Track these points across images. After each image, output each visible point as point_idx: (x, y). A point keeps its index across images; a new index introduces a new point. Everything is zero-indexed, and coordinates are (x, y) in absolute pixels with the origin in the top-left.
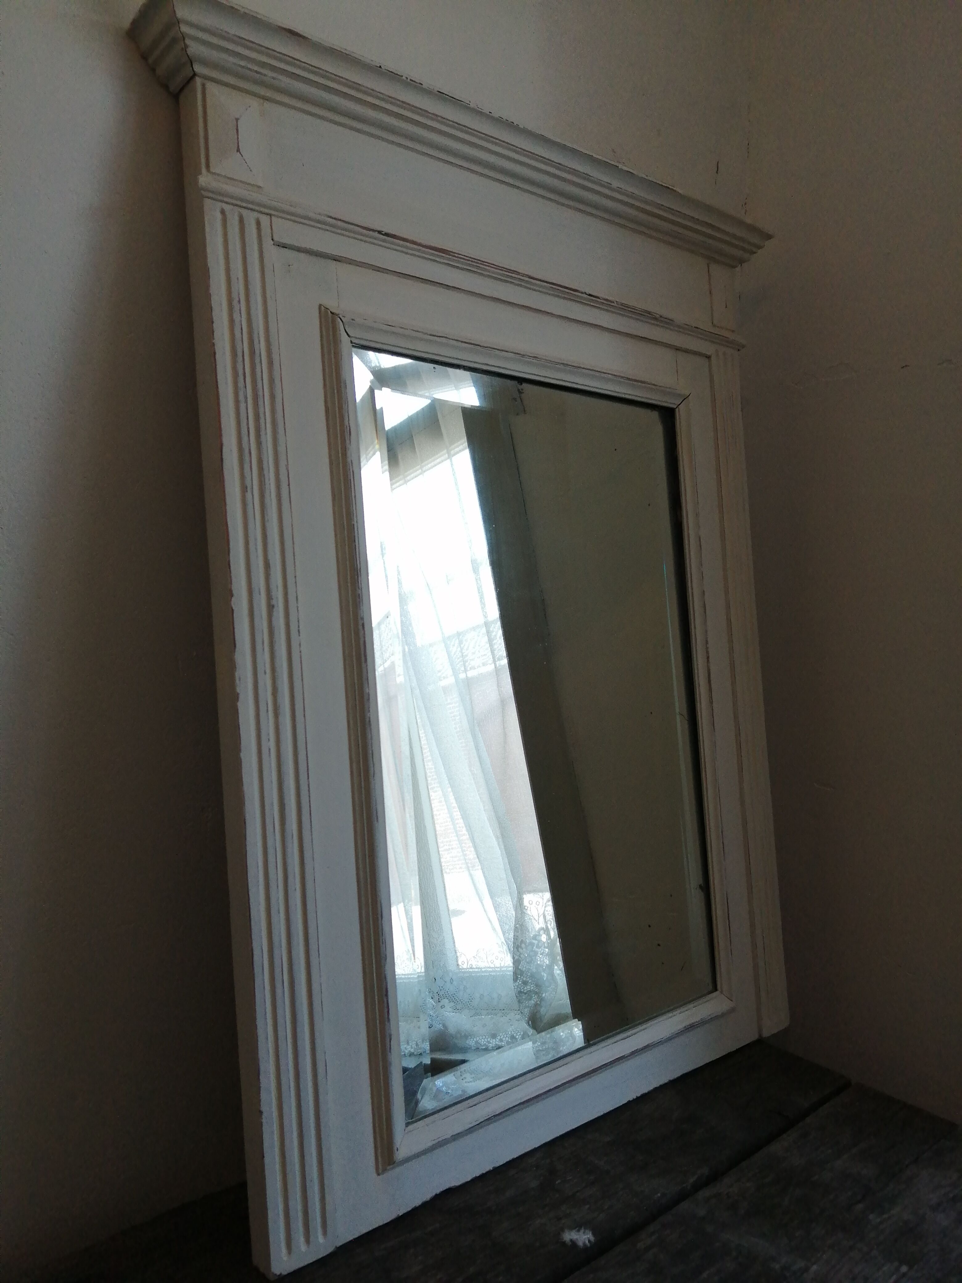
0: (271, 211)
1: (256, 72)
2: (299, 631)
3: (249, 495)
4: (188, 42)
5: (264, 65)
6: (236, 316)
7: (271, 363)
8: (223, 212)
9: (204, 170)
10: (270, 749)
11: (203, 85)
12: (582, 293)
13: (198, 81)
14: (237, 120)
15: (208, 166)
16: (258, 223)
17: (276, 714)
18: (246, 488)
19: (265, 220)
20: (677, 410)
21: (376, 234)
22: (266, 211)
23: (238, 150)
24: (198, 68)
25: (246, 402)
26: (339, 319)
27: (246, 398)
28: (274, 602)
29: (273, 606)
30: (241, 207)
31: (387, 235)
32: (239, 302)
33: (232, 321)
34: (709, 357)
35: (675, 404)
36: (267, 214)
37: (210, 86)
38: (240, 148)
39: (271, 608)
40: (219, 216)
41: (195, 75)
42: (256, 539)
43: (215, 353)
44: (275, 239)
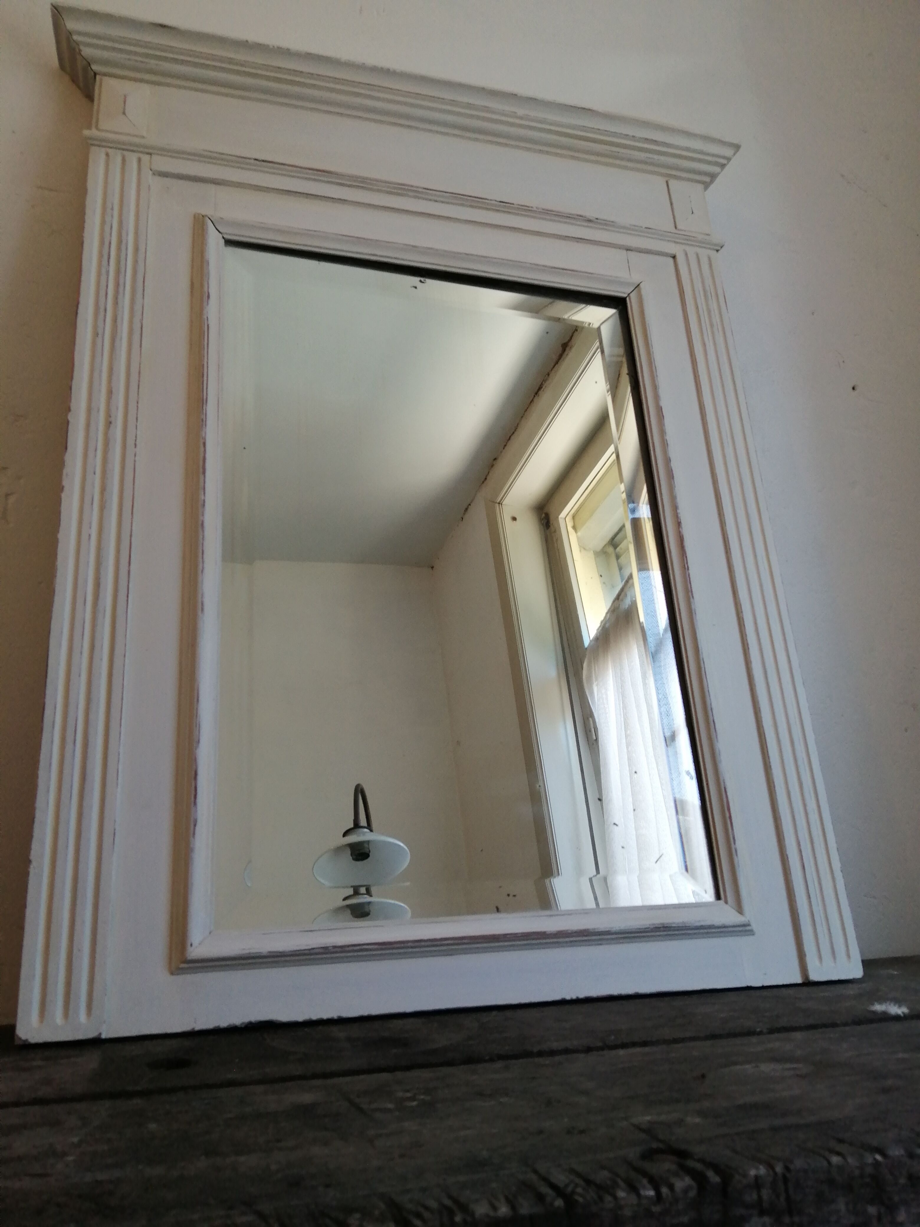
0: (150, 151)
1: (142, 62)
2: (135, 445)
3: (99, 340)
4: (82, 47)
5: (147, 56)
6: (108, 219)
7: (136, 249)
8: (107, 155)
9: (93, 129)
10: (90, 535)
11: (101, 80)
12: (492, 201)
13: (98, 77)
14: (126, 97)
15: (97, 124)
16: (139, 160)
17: (102, 508)
18: (97, 334)
19: (145, 158)
20: (628, 299)
21: (252, 161)
22: (147, 150)
23: (124, 113)
24: (94, 67)
27: (108, 272)
28: (112, 419)
29: (110, 423)
30: (123, 150)
31: (263, 161)
32: (112, 209)
33: (103, 223)
34: (673, 256)
35: (624, 293)
36: (148, 153)
37: (106, 80)
38: (126, 111)
39: (109, 424)
40: (103, 156)
41: (95, 74)
42: (101, 371)
44: (152, 168)
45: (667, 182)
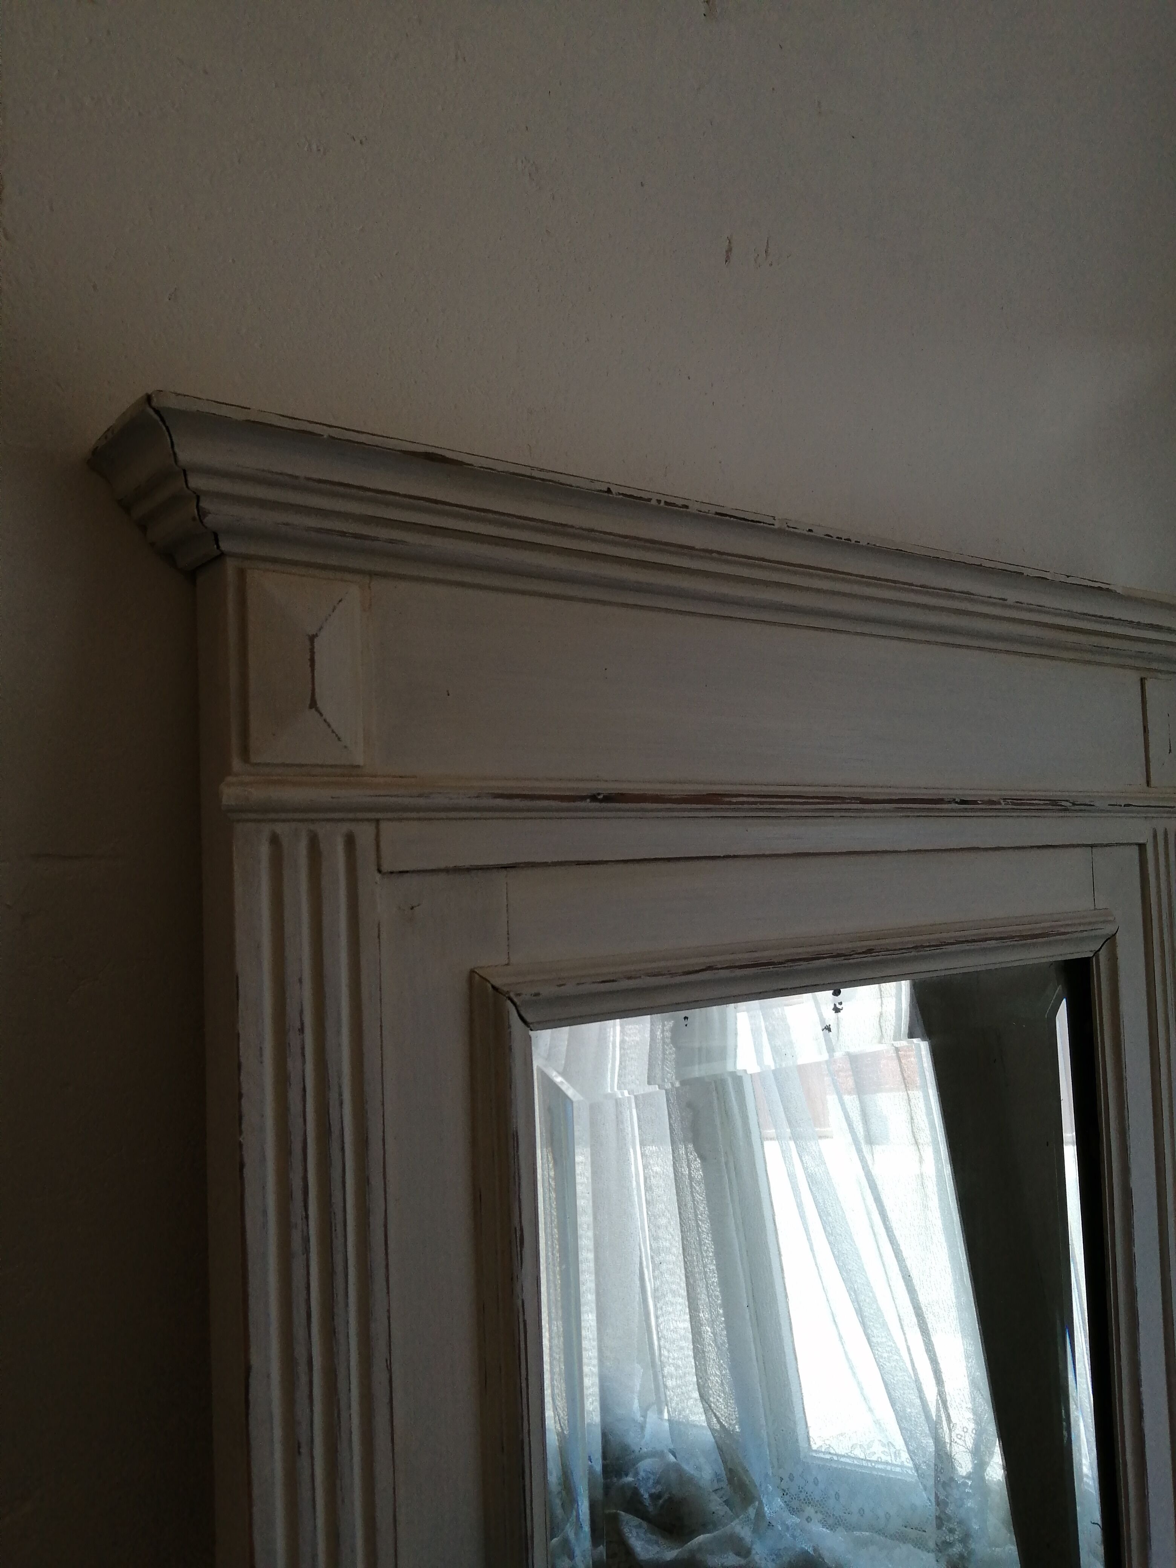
0: (379, 814)
1: (356, 536)
4: (205, 504)
6: (293, 1065)
7: (363, 1143)
8: (275, 841)
9: (236, 764)
11: (241, 573)
12: (949, 802)
13: (231, 566)
14: (312, 638)
15: (245, 753)
16: (350, 841)
19: (364, 832)
20: (1095, 960)
21: (588, 804)
22: (367, 815)
23: (313, 704)
24: (228, 544)
25: (307, 1251)
26: (509, 1002)
27: (306, 1240)
30: (315, 822)
31: (607, 798)
32: (302, 1030)
33: (282, 1077)
34: (1142, 847)
35: (1089, 950)
36: (369, 821)
37: (254, 572)
38: (317, 696)
40: (264, 849)
41: (222, 555)
43: (242, 1165)
44: (384, 863)
45: (1142, 681)
